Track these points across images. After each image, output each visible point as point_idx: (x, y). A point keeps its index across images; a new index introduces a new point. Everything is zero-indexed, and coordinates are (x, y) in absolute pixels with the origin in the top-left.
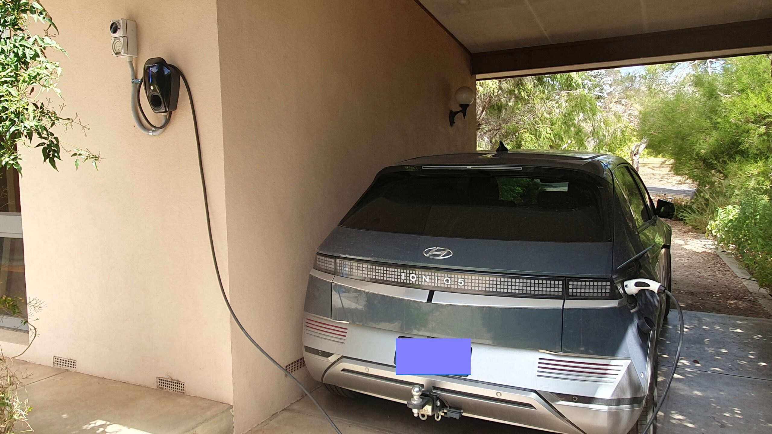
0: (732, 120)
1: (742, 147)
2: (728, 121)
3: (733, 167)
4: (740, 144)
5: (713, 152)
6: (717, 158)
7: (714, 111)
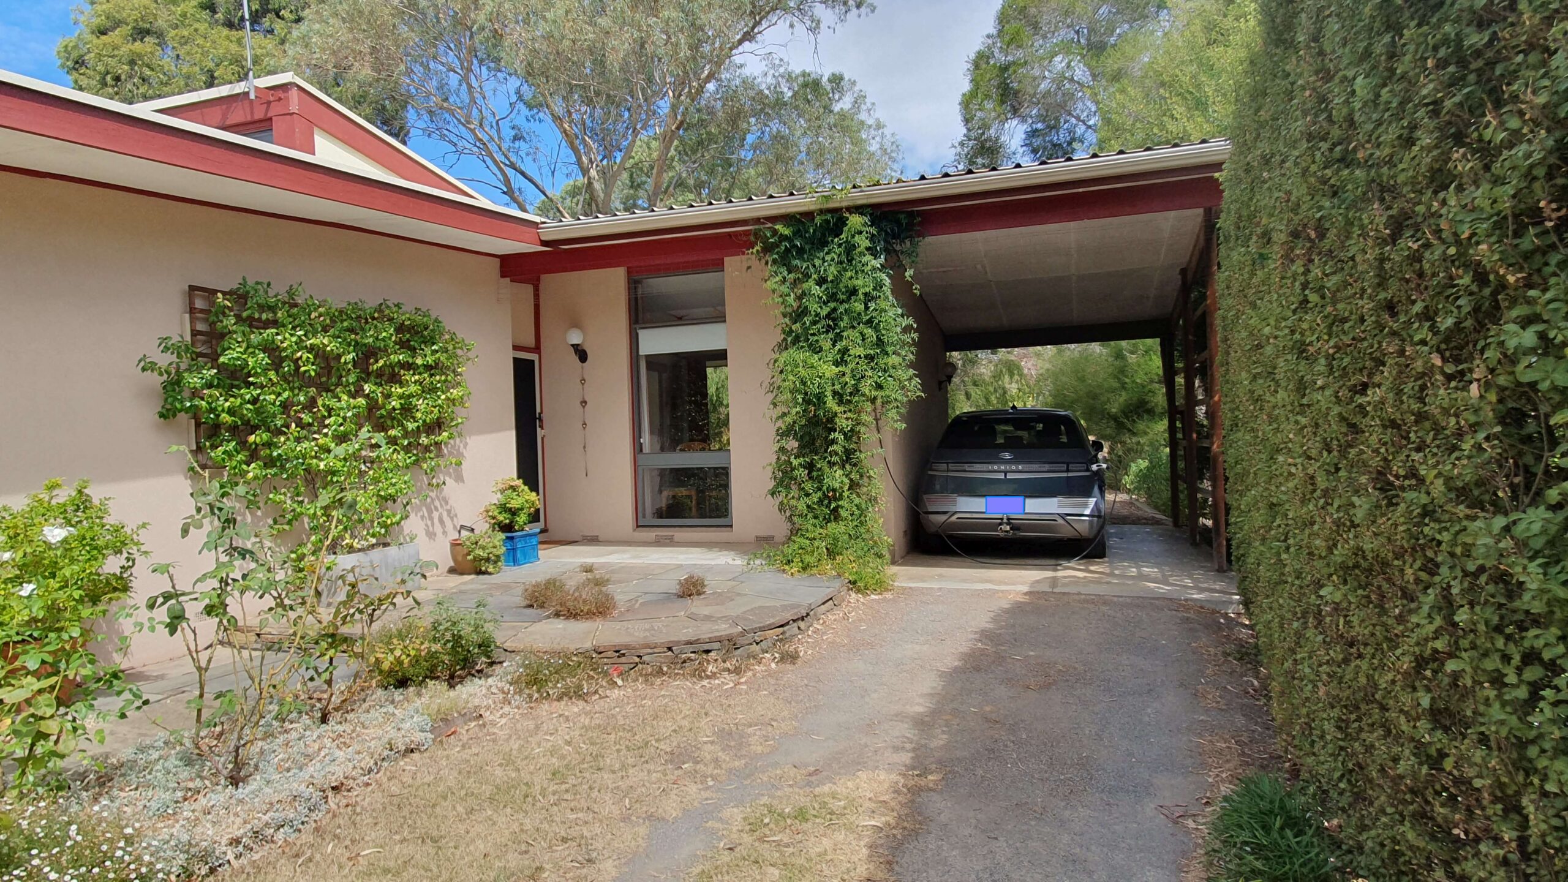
0: (1138, 381)
1: (1149, 406)
2: (1134, 382)
3: (1141, 426)
4: (1147, 403)
5: (1123, 412)
6: (1127, 418)
7: (1122, 371)
